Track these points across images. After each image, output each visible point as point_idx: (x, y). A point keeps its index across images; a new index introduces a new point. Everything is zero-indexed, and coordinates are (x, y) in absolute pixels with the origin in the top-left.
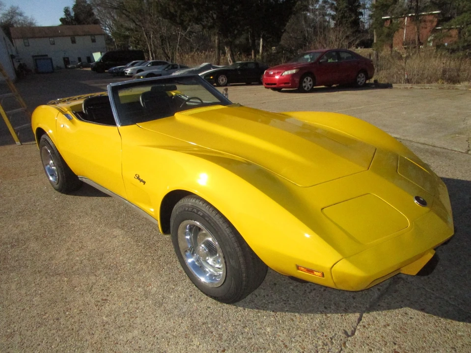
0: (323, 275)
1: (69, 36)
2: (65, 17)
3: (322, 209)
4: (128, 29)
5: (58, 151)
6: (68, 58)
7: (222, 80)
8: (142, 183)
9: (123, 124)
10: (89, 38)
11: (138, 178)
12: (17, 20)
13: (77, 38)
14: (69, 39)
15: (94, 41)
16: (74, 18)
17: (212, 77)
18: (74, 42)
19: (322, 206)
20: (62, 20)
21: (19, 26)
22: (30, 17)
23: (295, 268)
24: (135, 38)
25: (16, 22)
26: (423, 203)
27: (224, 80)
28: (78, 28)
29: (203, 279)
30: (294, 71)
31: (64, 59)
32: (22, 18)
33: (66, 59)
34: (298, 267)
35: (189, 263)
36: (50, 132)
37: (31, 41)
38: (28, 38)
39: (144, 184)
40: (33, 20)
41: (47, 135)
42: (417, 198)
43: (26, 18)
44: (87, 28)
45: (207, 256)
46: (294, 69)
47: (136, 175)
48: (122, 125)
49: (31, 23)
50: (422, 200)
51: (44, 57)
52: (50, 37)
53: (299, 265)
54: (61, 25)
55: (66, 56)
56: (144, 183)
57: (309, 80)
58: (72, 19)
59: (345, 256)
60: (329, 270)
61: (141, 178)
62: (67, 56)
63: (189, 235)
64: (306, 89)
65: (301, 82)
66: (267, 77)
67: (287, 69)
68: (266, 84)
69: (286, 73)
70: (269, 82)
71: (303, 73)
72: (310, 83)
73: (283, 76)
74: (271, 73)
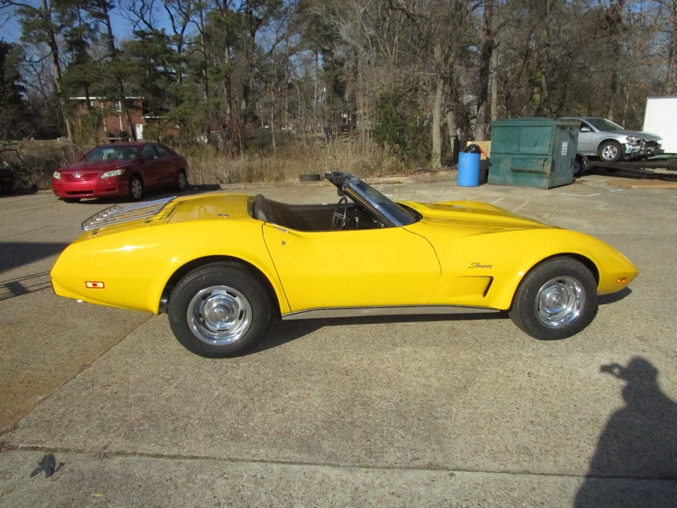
8: (485, 269)
11: (477, 266)
30: (118, 172)
34: (618, 280)
46: (118, 168)
47: (473, 264)
56: (490, 266)
57: (137, 183)
64: (136, 196)
65: (131, 187)
66: (70, 183)
67: (107, 170)
68: (67, 193)
69: (106, 175)
70: (77, 190)
71: (131, 174)
72: (138, 188)
73: (103, 179)
74: (78, 176)
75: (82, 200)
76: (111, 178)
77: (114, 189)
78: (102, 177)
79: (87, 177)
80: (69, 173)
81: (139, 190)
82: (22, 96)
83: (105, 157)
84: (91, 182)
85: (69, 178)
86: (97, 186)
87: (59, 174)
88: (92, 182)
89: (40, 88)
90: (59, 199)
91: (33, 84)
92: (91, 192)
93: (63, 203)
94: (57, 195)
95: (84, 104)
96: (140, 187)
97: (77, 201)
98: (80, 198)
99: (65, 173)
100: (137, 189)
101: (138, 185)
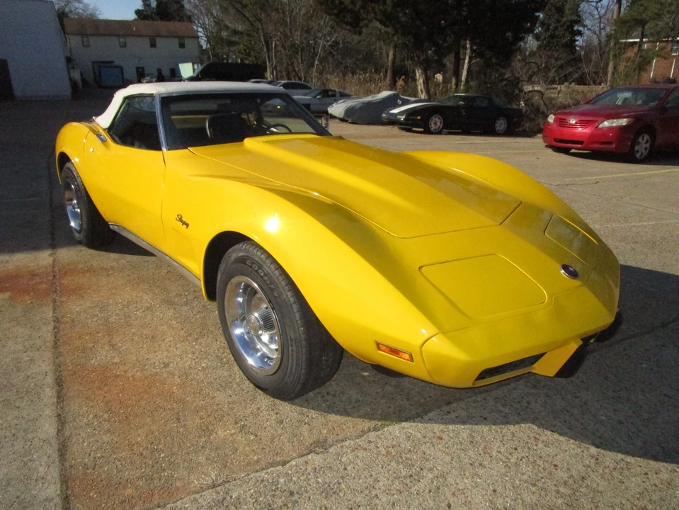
0: (411, 359)
1: (148, 36)
2: (143, 8)
3: (420, 268)
4: (235, 32)
5: (85, 189)
6: (143, 68)
7: (435, 124)
8: (185, 226)
9: (170, 148)
10: (176, 41)
11: (181, 220)
12: (73, 9)
13: (159, 41)
14: (147, 41)
15: (182, 46)
16: (155, 11)
17: (419, 118)
18: (153, 45)
19: (421, 264)
20: (138, 12)
21: (76, 17)
22: (91, 7)
23: (374, 347)
24: (244, 45)
25: (71, 11)
26: (573, 275)
27: (438, 124)
28: (162, 25)
29: (251, 361)
30: (624, 122)
31: (138, 69)
32: (81, 5)
33: (140, 70)
34: (378, 345)
35: (237, 336)
36: (75, 160)
37: (92, 39)
38: (87, 35)
39: (187, 227)
40: (97, 10)
41: (72, 164)
42: (565, 268)
43: (86, 6)
44: (173, 26)
45: (260, 328)
46: (625, 117)
47: (178, 215)
48: (169, 150)
49: (92, 15)
50: (572, 269)
51: (108, 64)
52: (119, 36)
53: (380, 340)
54: (135, 19)
55: (140, 65)
56: (187, 225)
57: (645, 139)
58: (152, 13)
59: (442, 330)
60: (418, 350)
61: (184, 219)
62: (142, 66)
63: (242, 297)
64: (638, 155)
65: (635, 142)
66: (561, 129)
67: (609, 117)
68: (555, 140)
69: (606, 124)
70: (566, 138)
71: (640, 125)
72: (645, 146)
73: (601, 129)
74: (573, 122)
75: (573, 151)
76: (611, 129)
77: (611, 143)
78: (600, 126)
79: (584, 124)
80: (562, 117)
81: (646, 149)
82: (578, 40)
83: (619, 102)
84: (585, 131)
85: (562, 122)
86: (592, 135)
87: (554, 117)
88: (587, 131)
89: (598, 32)
90: (546, 146)
91: (592, 28)
92: (581, 143)
93: (550, 151)
94: (545, 142)
95: (635, 46)
96: (648, 145)
97: (566, 151)
98: (571, 149)
99: (559, 116)
100: (643, 145)
101: (647, 142)
